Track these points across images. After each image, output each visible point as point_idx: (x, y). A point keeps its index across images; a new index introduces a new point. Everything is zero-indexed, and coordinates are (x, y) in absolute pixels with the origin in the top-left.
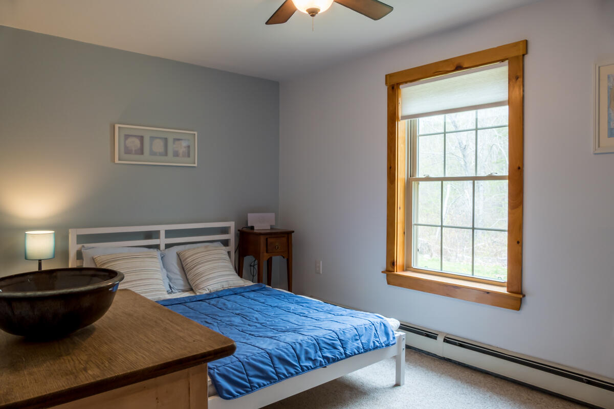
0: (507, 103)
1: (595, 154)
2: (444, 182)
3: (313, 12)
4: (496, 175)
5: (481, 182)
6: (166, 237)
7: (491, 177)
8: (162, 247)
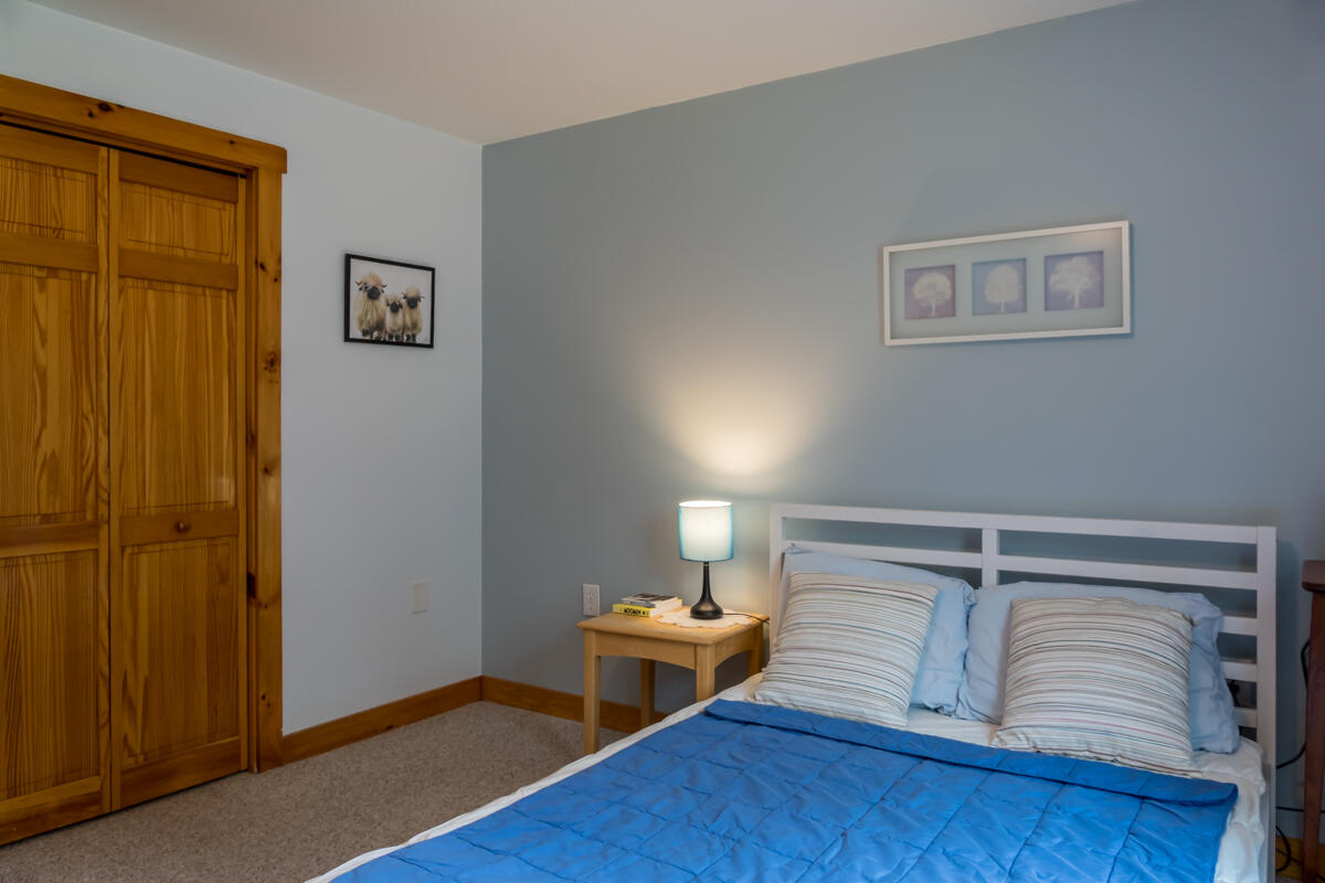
6: (1003, 551)
8: (989, 578)
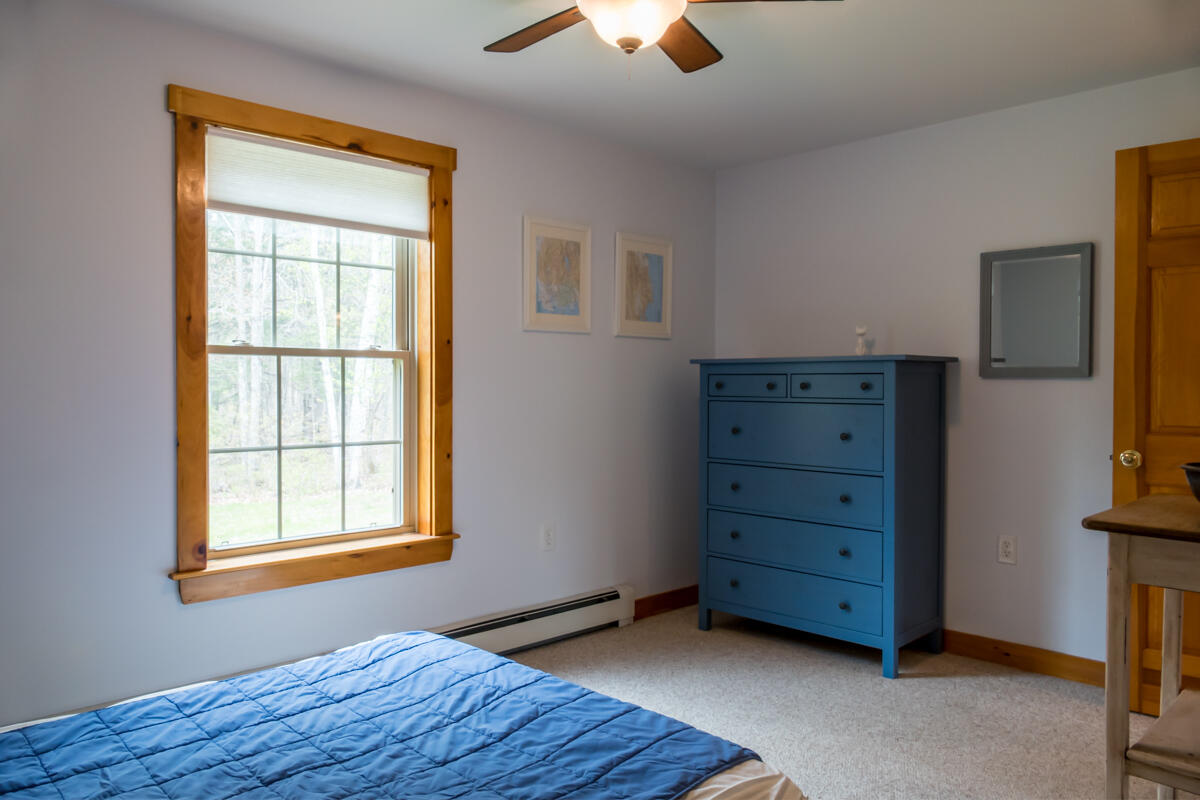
0: (427, 236)
1: (526, 331)
2: (283, 358)
3: (630, 46)
4: (381, 349)
5: (360, 362)
7: (373, 353)
